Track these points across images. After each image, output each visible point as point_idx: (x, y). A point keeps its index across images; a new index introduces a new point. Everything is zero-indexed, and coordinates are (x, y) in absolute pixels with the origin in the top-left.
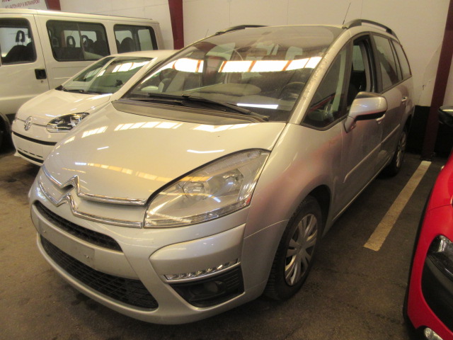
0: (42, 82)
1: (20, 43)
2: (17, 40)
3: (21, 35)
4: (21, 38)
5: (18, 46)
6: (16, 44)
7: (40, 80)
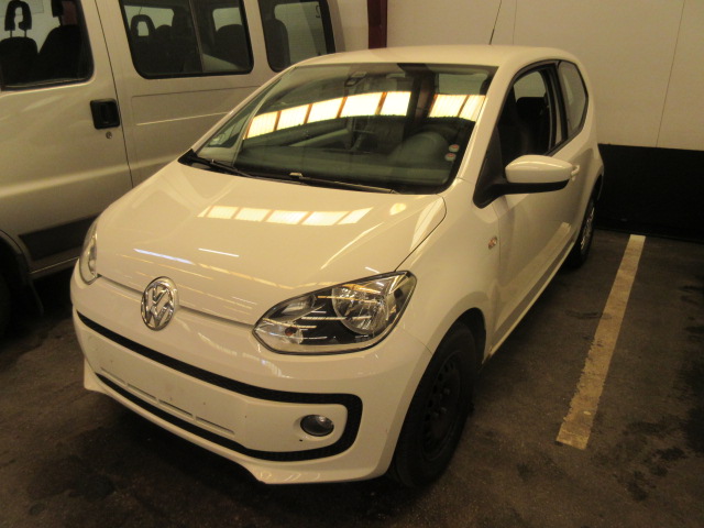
0: (109, 135)
1: (18, 33)
2: (9, 25)
3: (19, 11)
4: (19, 18)
5: (12, 40)
6: (6, 35)
7: (104, 132)
